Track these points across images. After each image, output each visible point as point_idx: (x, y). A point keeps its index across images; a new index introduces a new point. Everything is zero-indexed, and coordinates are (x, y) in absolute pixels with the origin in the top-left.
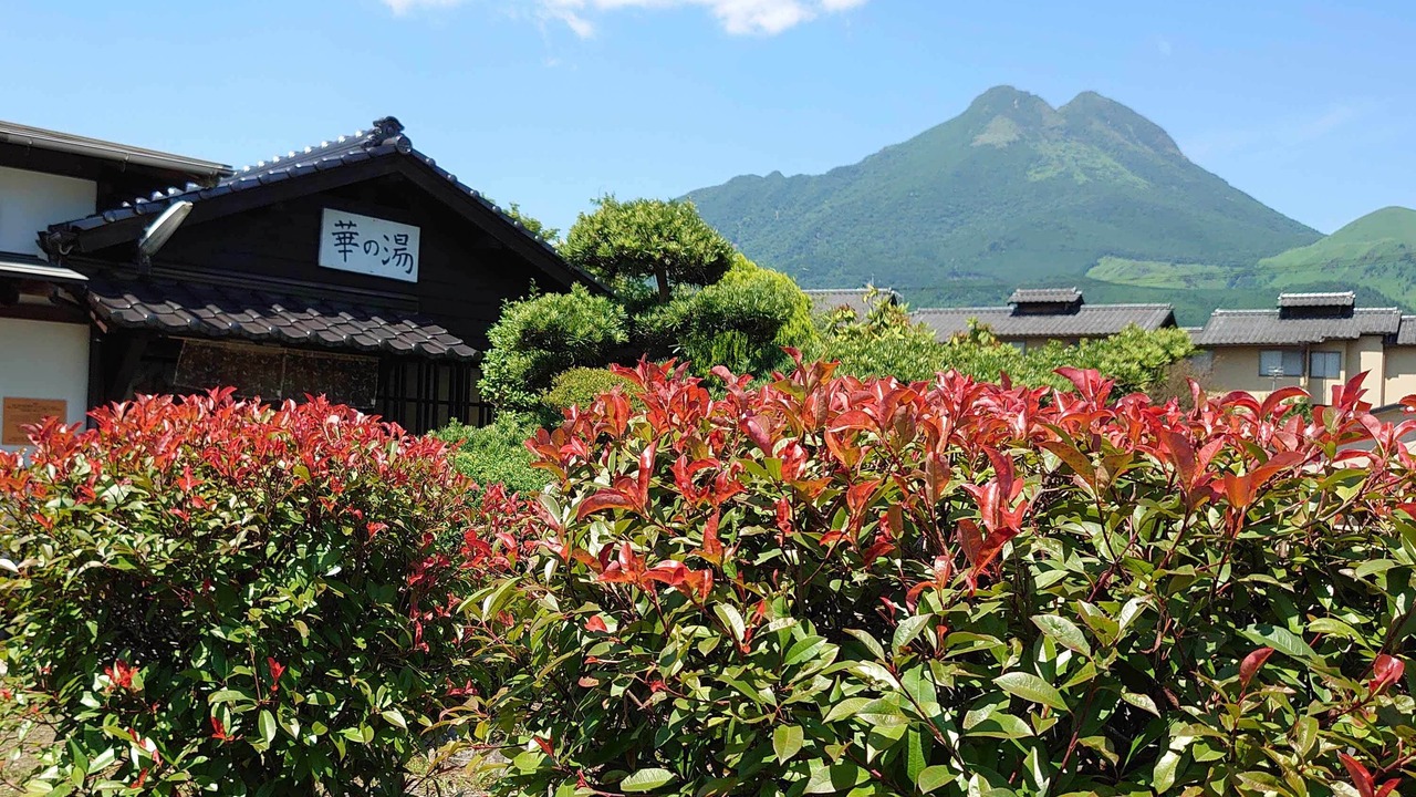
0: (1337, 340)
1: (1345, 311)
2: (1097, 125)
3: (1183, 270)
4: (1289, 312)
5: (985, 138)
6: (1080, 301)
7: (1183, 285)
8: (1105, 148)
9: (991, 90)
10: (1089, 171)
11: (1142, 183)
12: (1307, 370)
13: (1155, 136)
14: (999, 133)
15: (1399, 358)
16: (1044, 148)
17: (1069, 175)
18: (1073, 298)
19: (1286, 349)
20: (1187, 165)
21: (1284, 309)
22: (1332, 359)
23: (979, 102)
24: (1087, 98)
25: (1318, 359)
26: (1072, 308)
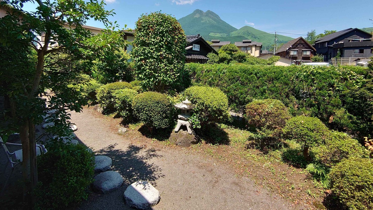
0: (250, 46)
1: (250, 42)
2: (210, 15)
3: (221, 34)
4: (244, 42)
5: (195, 16)
6: (220, 41)
7: (221, 36)
8: (211, 18)
9: (196, 10)
10: (209, 21)
11: (216, 23)
12: (246, 50)
13: (217, 16)
14: (197, 16)
15: (257, 48)
16: (203, 18)
17: (206, 21)
18: (219, 41)
19: (244, 47)
20: (221, 20)
21: (243, 42)
22: (249, 48)
23: (195, 11)
24: (208, 11)
25: (248, 48)
26: (219, 42)
